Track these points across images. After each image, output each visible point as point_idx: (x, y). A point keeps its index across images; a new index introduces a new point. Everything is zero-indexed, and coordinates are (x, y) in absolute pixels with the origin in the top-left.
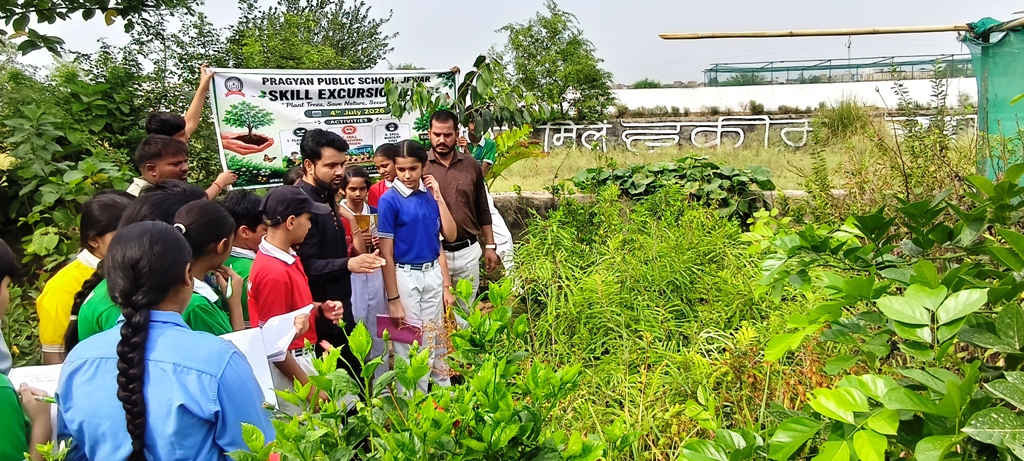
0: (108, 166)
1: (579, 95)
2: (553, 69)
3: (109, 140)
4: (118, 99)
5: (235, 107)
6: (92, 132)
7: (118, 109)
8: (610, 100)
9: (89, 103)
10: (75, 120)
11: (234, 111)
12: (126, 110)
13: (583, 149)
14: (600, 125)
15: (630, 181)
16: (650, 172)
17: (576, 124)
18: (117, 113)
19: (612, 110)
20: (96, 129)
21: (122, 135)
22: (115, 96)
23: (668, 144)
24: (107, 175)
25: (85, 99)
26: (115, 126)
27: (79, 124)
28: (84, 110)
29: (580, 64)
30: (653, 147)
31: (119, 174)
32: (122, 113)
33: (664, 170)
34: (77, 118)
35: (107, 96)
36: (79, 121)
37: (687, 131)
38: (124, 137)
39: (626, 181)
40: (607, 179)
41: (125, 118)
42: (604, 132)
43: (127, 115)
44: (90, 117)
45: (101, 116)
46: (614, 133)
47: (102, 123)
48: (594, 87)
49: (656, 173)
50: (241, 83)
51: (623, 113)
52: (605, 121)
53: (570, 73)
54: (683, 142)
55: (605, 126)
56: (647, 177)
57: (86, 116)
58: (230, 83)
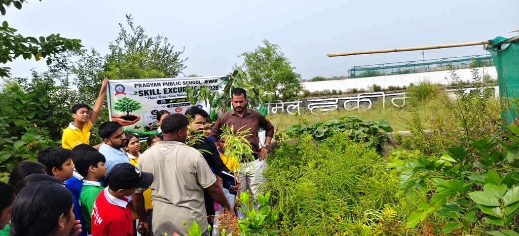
0: (38, 137)
1: (284, 87)
2: (269, 74)
3: (37, 123)
4: (42, 101)
5: (120, 101)
6: (28, 119)
7: (42, 106)
8: (300, 88)
9: (26, 104)
10: (19, 113)
11: (120, 103)
12: (46, 106)
13: (288, 115)
14: (296, 102)
15: (316, 131)
16: (326, 125)
17: (284, 102)
18: (41, 108)
19: (301, 93)
20: (30, 117)
21: (44, 120)
22: (40, 99)
23: (332, 110)
24: (38, 142)
25: (24, 102)
26: (40, 115)
27: (21, 115)
28: (24, 108)
29: (283, 70)
30: (324, 112)
31: (44, 141)
32: (44, 108)
33: (333, 124)
34: (20, 112)
35: (36, 99)
36: (21, 114)
37: (341, 102)
38: (44, 121)
39: (314, 131)
40: (303, 130)
41: (45, 111)
42: (298, 105)
43: (47, 109)
44: (27, 111)
45: (33, 111)
46: (304, 105)
47: (34, 114)
48: (291, 82)
49: (329, 126)
50: (124, 87)
51: (307, 94)
52: (299, 99)
53: (278, 75)
54: (340, 108)
55: (299, 102)
56: (325, 128)
57: (25, 110)
58: (118, 88)
